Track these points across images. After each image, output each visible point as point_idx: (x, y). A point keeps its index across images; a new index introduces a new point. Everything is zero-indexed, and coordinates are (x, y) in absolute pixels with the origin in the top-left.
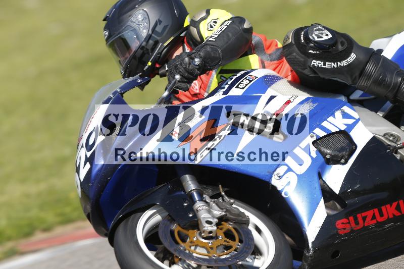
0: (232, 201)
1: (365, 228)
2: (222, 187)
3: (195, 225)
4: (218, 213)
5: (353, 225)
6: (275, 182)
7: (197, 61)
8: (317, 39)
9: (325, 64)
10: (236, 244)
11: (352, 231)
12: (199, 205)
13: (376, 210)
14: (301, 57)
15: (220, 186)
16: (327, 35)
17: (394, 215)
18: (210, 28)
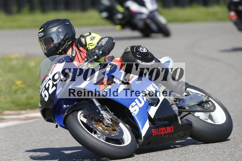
0: (113, 113)
1: (161, 135)
4: (109, 117)
5: (157, 132)
6: (130, 108)
7: (101, 52)
8: (141, 51)
9: (142, 63)
11: (157, 135)
12: (102, 112)
13: (165, 128)
14: (133, 58)
15: (106, 106)
17: (170, 132)
18: (91, 40)
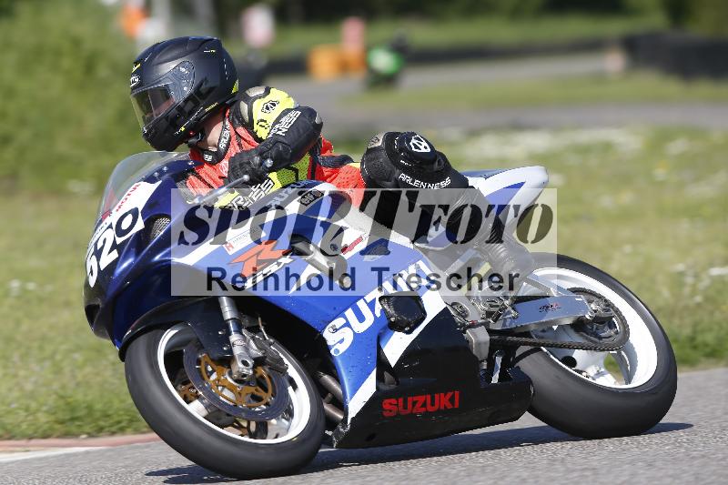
0: (272, 341)
1: (413, 415)
2: (262, 321)
3: (226, 361)
4: (255, 351)
5: (401, 408)
6: (327, 334)
7: (269, 163)
8: (414, 149)
9: (413, 182)
10: (268, 398)
11: (398, 414)
12: (234, 338)
13: (429, 396)
14: (388, 166)
15: (260, 319)
16: (425, 148)
17: (445, 407)
18: (264, 110)
